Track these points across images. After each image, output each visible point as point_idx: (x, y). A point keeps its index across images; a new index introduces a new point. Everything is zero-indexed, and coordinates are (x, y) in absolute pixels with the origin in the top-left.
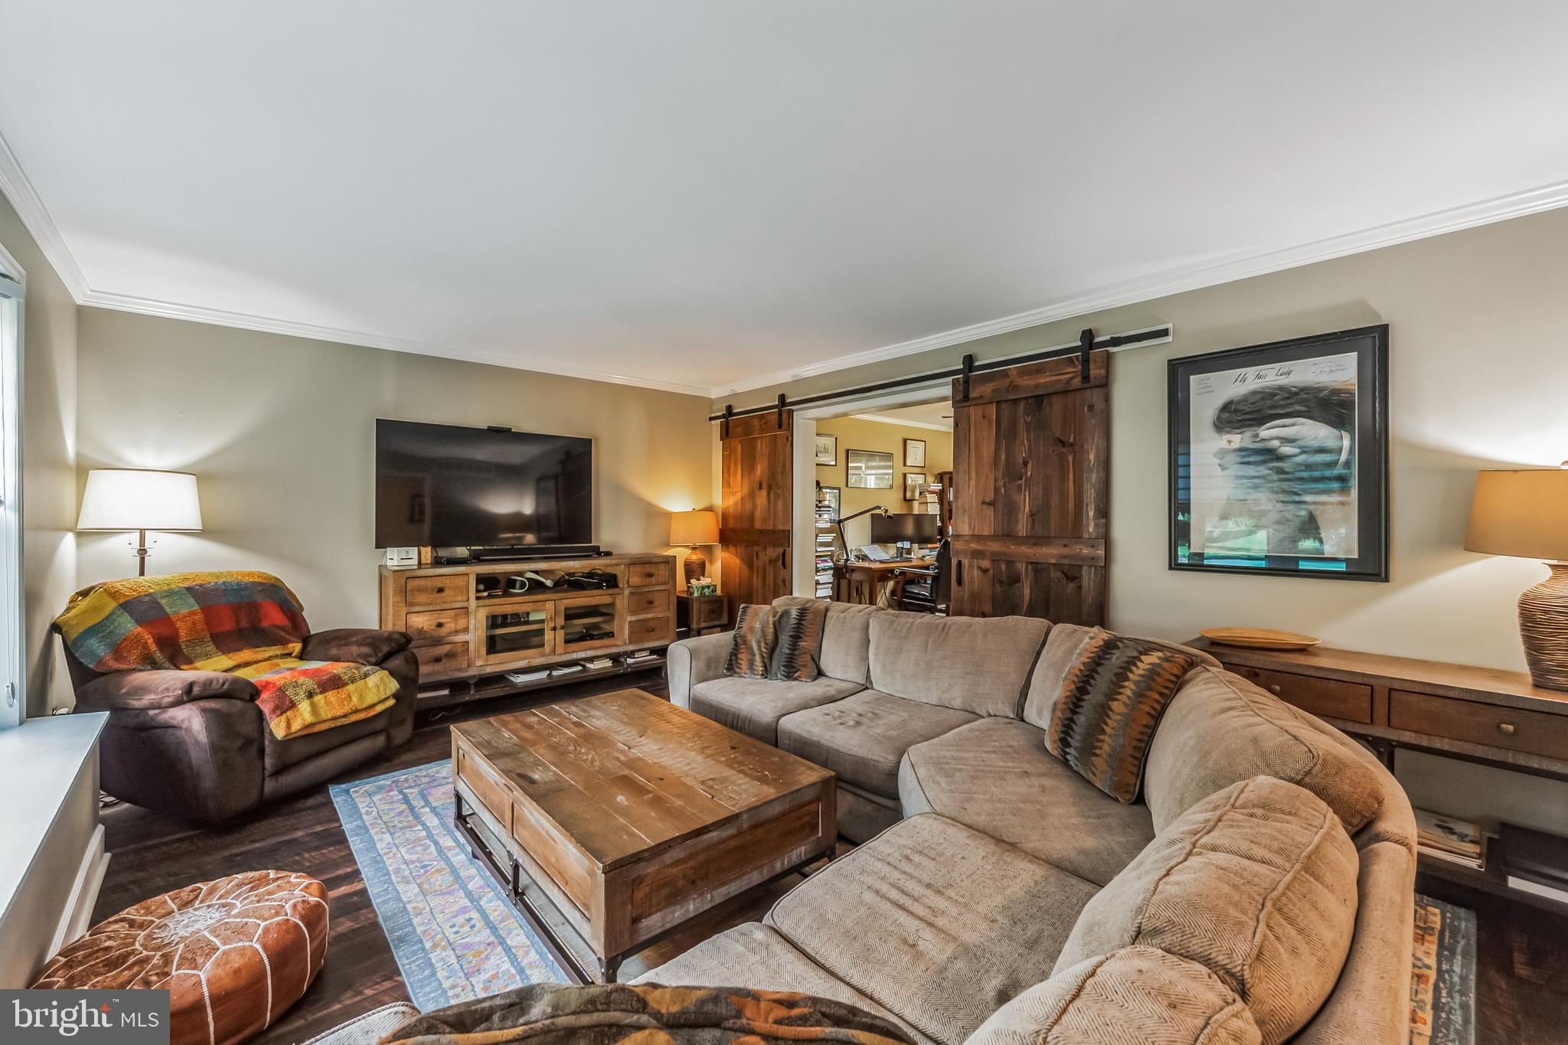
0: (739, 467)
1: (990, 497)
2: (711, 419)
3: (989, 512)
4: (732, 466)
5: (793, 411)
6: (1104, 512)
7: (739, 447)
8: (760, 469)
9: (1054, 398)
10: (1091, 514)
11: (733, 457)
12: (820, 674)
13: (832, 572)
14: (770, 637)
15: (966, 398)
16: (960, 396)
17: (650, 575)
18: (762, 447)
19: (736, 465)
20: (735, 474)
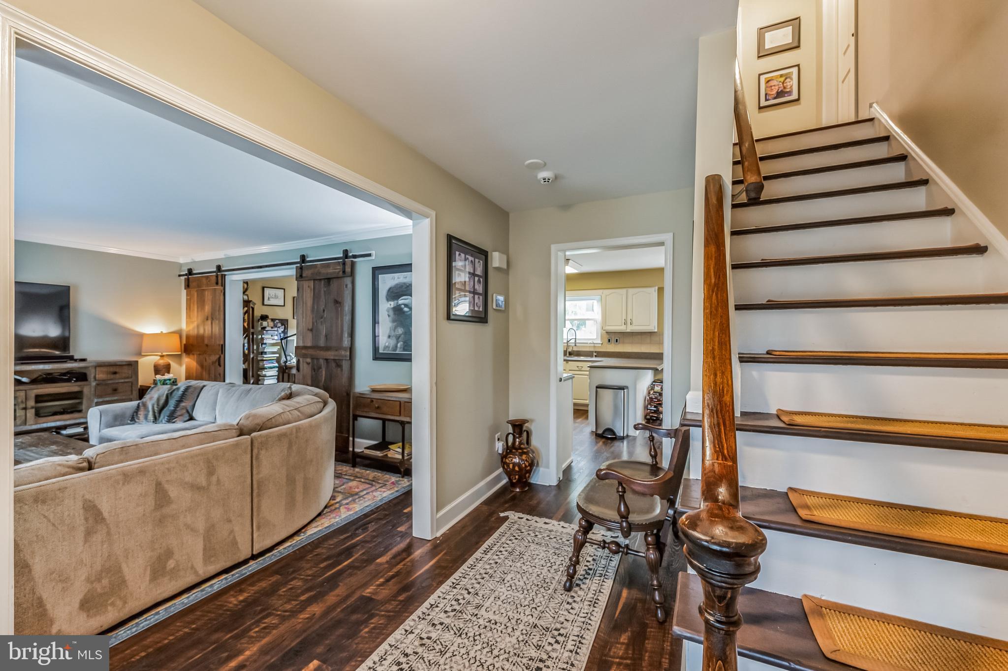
0: (196, 306)
1: (310, 327)
2: (180, 276)
3: (310, 335)
4: (192, 305)
5: (225, 275)
6: (352, 335)
7: (196, 294)
8: (208, 308)
9: (334, 280)
10: (346, 335)
11: (192, 301)
12: (191, 418)
13: (277, 369)
14: (162, 401)
15: (301, 276)
16: (298, 275)
17: (115, 373)
18: (208, 296)
19: (194, 305)
20: (194, 310)
